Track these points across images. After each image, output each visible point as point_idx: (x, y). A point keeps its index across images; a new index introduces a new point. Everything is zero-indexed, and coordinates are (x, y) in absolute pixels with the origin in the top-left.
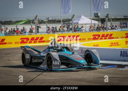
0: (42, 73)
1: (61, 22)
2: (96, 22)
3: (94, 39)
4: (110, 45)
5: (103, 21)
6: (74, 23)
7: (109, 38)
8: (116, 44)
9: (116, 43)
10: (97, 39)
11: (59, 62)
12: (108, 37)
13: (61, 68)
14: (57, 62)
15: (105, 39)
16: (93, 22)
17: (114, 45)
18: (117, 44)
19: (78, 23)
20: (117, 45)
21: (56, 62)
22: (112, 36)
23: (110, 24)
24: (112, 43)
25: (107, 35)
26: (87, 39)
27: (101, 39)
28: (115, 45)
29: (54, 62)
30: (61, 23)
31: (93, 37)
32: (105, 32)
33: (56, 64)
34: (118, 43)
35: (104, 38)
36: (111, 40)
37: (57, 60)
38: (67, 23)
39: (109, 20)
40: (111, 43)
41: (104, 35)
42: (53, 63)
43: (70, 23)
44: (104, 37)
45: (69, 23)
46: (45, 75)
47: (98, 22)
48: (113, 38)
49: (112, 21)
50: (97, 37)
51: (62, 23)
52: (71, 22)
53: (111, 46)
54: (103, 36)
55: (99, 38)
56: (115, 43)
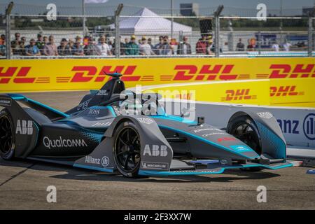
0: (23, 172)
1: (82, 25)
2: (187, 30)
3: (180, 77)
4: (225, 95)
5: (206, 26)
6: (121, 30)
7: (222, 78)
8: (242, 94)
9: (243, 90)
10: (188, 78)
11: (168, 148)
12: (220, 73)
13: (171, 167)
14: (160, 149)
15: (212, 78)
16: (178, 28)
17: (236, 99)
18: (245, 94)
19: (133, 29)
20: (246, 98)
21: (155, 147)
22: (232, 73)
23: (226, 37)
24: (232, 92)
25: (217, 68)
26: (157, 78)
27: (200, 78)
28: (239, 96)
29: (147, 147)
30: (82, 30)
31: (176, 72)
32: (212, 61)
33: (156, 153)
34: (248, 90)
35: (207, 75)
36: (228, 82)
37: (160, 143)
38: (99, 27)
39: (224, 25)
40: (228, 92)
41: (209, 66)
42: (145, 152)
43: (109, 29)
44: (209, 72)
45: (107, 29)
46: (31, 176)
47: (193, 30)
48: (234, 77)
49: (231, 28)
50: (187, 73)
51: (85, 27)
52: (112, 26)
53: (229, 99)
54: (205, 69)
55: (192, 77)
56: (238, 91)
